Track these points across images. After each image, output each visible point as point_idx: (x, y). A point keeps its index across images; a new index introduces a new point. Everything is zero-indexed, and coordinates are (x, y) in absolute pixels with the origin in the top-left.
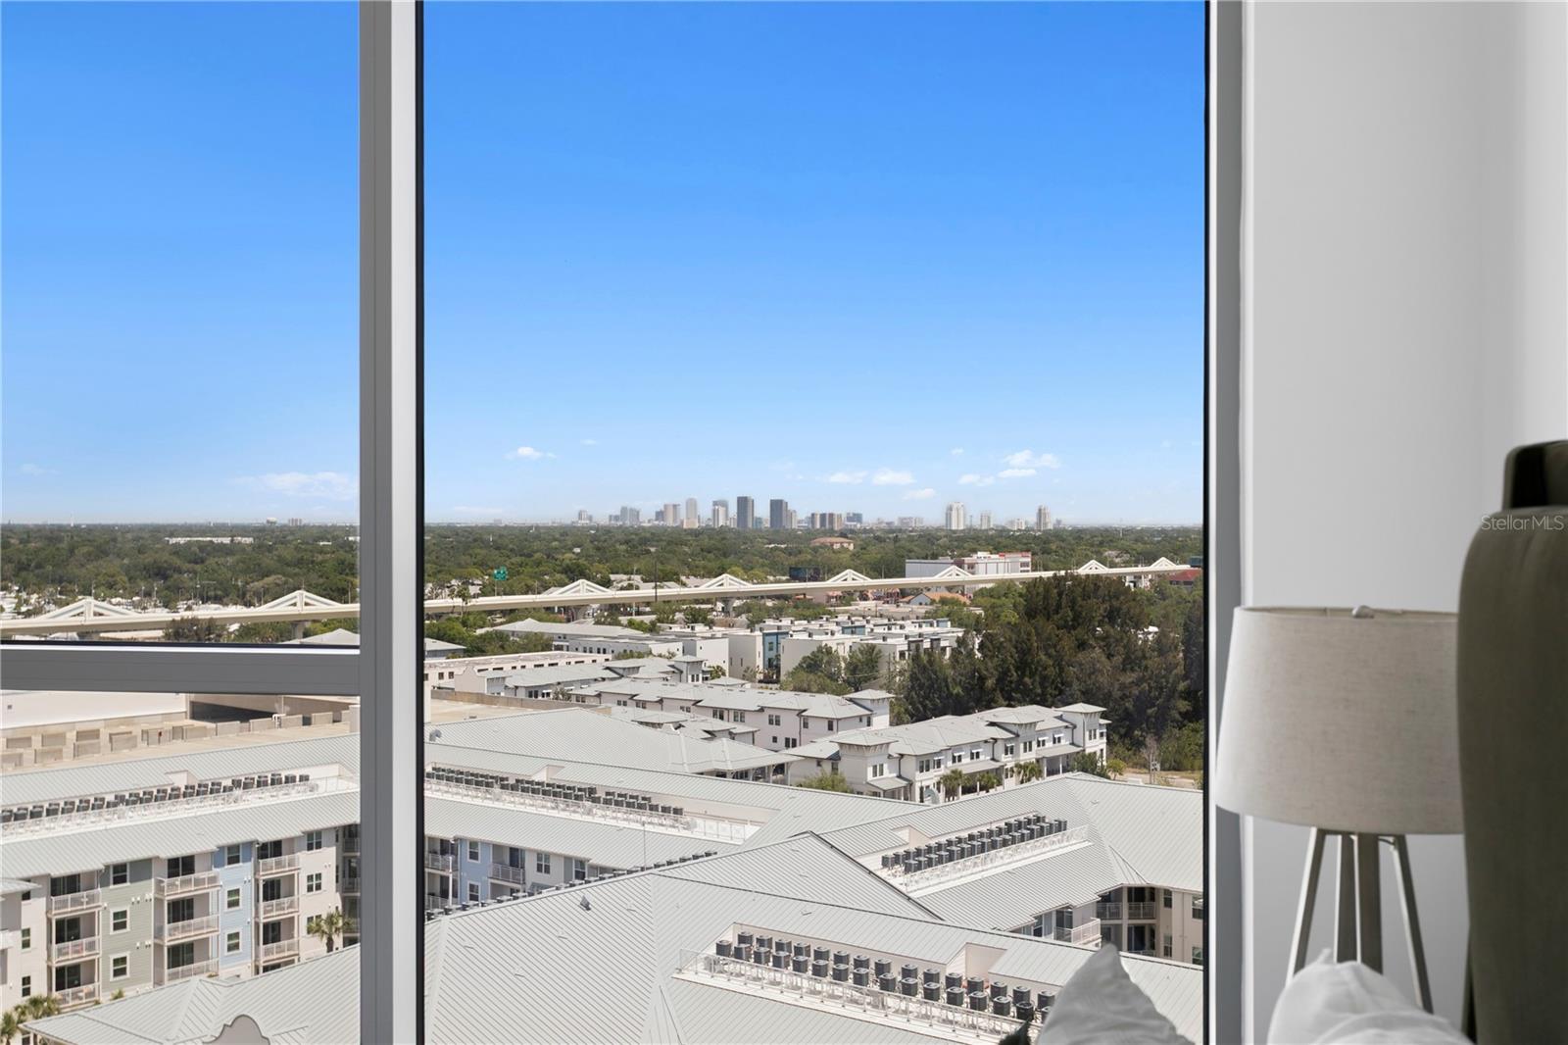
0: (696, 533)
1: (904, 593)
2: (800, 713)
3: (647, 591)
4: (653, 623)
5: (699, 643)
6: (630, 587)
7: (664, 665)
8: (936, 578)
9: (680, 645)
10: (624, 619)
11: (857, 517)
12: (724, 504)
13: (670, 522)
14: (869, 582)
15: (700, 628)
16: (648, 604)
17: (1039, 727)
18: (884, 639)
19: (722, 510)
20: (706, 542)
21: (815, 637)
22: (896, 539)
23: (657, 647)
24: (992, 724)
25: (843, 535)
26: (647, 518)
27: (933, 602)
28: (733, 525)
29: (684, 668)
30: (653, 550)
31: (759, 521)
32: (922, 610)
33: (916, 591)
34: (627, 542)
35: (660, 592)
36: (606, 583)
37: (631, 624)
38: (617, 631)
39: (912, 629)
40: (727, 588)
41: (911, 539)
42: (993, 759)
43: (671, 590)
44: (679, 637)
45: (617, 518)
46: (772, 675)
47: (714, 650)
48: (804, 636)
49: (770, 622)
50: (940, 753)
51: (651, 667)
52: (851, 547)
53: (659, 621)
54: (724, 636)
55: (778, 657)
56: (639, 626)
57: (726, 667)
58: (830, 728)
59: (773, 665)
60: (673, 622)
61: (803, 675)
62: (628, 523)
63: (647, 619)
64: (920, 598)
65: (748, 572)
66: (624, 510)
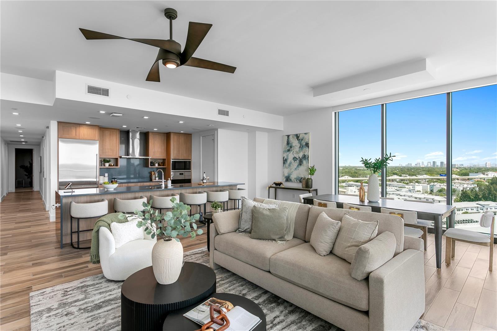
0: (423, 168)
1: (468, 179)
2: (433, 199)
3: (408, 177)
4: (408, 183)
5: (416, 186)
6: (405, 177)
7: (407, 190)
8: (477, 177)
9: (412, 186)
10: (402, 182)
11: (462, 165)
12: (430, 163)
13: (418, 166)
14: (459, 177)
15: (417, 184)
16: (408, 179)
17: (490, 206)
18: (457, 187)
19: (429, 164)
20: (424, 169)
21: (441, 186)
22: (470, 169)
23: (407, 187)
24: (478, 204)
25: (457, 168)
26: (413, 165)
27: (475, 181)
28: (432, 166)
29: (411, 190)
30: (413, 170)
31: (438, 166)
32: (472, 183)
33: (471, 179)
34: (408, 169)
35: (411, 178)
36: (401, 176)
37: (403, 183)
38: (401, 184)
39: (465, 186)
40: (425, 177)
41: (475, 169)
42: (477, 211)
43: (414, 177)
44: (412, 185)
45: (407, 165)
46: (431, 192)
47: (419, 187)
48: (439, 186)
49: (432, 183)
50: (463, 208)
51: (404, 190)
52: (459, 170)
53: (410, 182)
54: (421, 185)
55: (433, 190)
56: (405, 183)
57: (422, 191)
58: (439, 202)
59: (432, 191)
60: (413, 183)
61: (437, 192)
62: (409, 166)
63: (407, 182)
64: (472, 180)
65: (431, 175)
66: (408, 164)
